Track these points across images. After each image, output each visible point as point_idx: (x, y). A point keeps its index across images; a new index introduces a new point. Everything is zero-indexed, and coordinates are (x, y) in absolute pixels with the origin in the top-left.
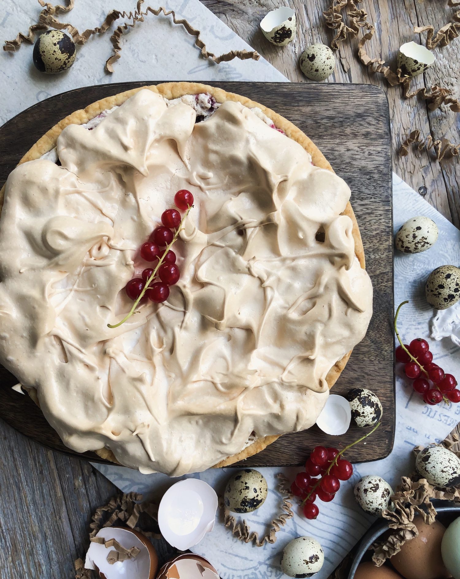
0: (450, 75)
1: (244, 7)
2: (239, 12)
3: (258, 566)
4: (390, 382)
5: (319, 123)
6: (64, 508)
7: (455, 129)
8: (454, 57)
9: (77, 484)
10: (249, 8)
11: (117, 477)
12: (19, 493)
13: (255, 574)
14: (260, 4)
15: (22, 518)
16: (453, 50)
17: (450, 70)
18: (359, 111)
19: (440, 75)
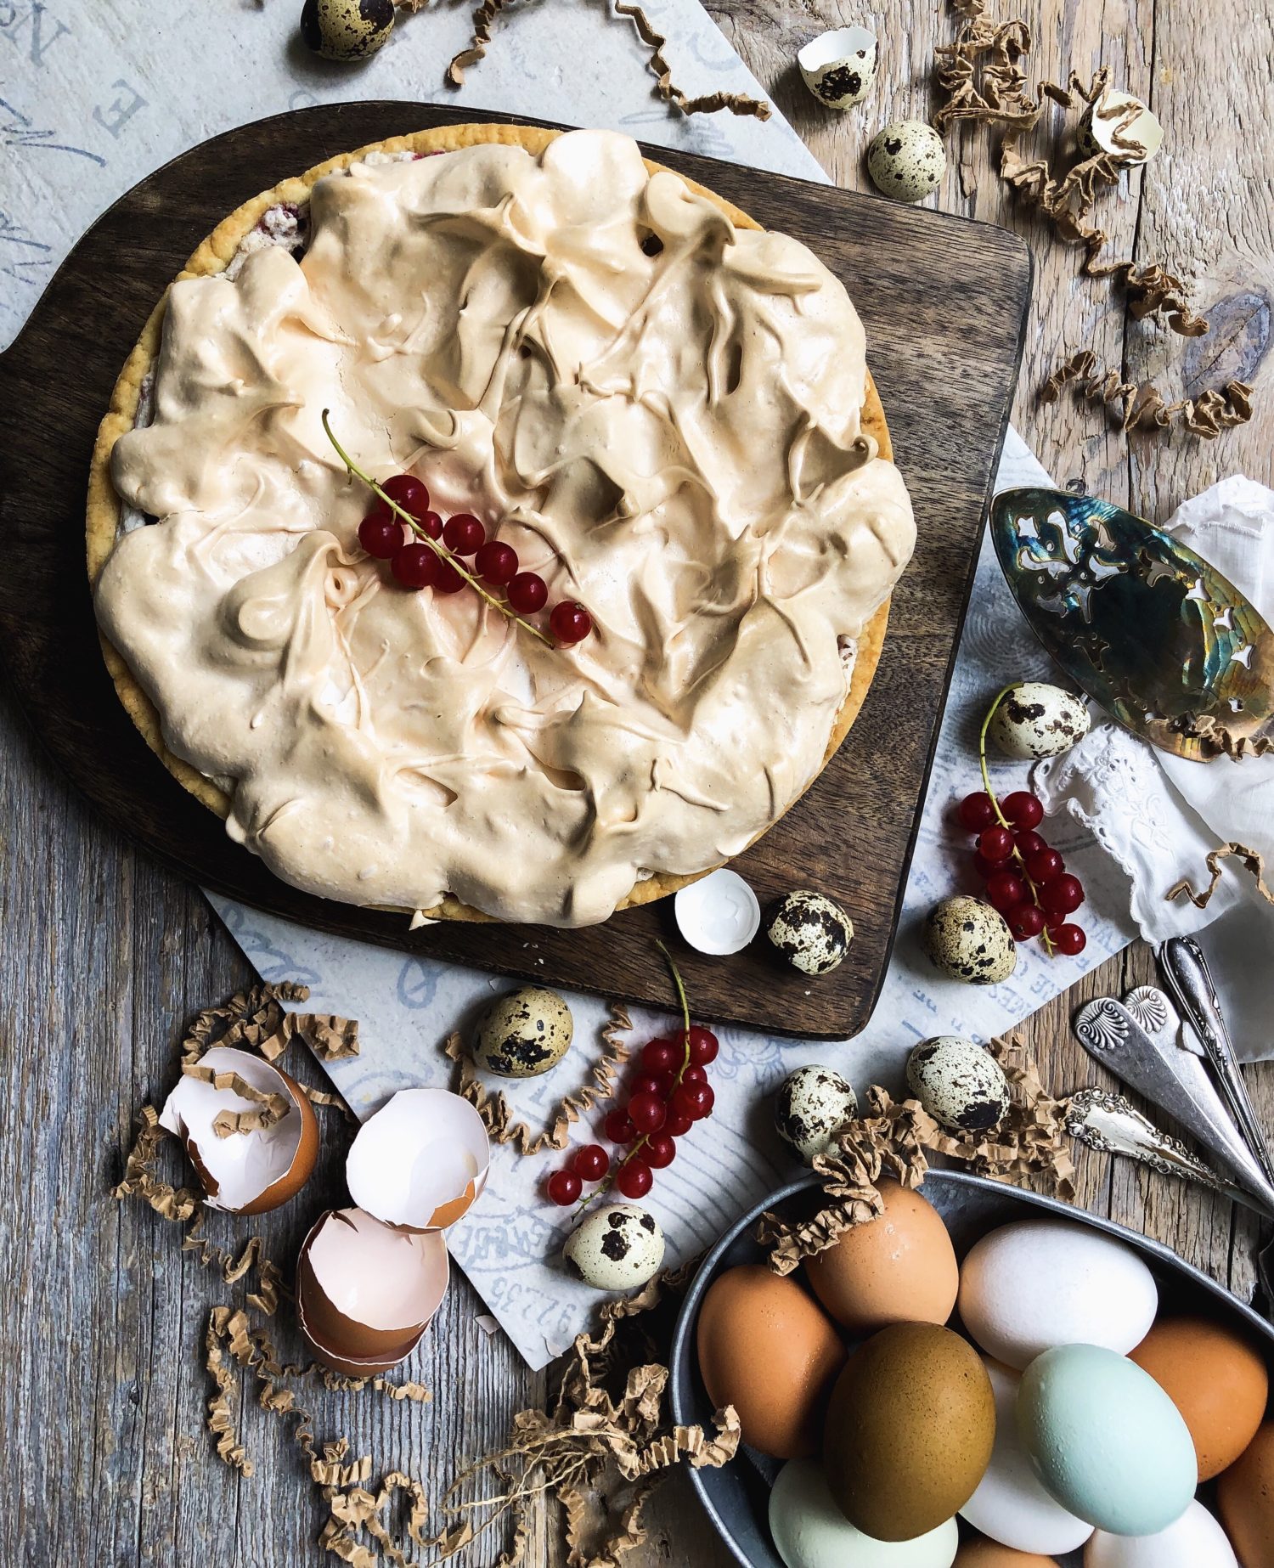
0: (1192, 253)
1: (776, 10)
2: (764, 18)
3: (515, 1216)
4: (893, 873)
5: (871, 284)
6: (129, 988)
7: (1179, 371)
8: (1212, 216)
9: (167, 943)
10: (787, 16)
11: (258, 942)
12: (41, 933)
13: (505, 1231)
14: (812, 11)
15: (35, 988)
16: (1214, 200)
17: (1197, 243)
18: (964, 279)
19: (1171, 248)
